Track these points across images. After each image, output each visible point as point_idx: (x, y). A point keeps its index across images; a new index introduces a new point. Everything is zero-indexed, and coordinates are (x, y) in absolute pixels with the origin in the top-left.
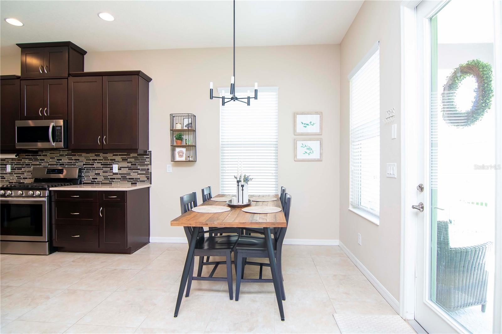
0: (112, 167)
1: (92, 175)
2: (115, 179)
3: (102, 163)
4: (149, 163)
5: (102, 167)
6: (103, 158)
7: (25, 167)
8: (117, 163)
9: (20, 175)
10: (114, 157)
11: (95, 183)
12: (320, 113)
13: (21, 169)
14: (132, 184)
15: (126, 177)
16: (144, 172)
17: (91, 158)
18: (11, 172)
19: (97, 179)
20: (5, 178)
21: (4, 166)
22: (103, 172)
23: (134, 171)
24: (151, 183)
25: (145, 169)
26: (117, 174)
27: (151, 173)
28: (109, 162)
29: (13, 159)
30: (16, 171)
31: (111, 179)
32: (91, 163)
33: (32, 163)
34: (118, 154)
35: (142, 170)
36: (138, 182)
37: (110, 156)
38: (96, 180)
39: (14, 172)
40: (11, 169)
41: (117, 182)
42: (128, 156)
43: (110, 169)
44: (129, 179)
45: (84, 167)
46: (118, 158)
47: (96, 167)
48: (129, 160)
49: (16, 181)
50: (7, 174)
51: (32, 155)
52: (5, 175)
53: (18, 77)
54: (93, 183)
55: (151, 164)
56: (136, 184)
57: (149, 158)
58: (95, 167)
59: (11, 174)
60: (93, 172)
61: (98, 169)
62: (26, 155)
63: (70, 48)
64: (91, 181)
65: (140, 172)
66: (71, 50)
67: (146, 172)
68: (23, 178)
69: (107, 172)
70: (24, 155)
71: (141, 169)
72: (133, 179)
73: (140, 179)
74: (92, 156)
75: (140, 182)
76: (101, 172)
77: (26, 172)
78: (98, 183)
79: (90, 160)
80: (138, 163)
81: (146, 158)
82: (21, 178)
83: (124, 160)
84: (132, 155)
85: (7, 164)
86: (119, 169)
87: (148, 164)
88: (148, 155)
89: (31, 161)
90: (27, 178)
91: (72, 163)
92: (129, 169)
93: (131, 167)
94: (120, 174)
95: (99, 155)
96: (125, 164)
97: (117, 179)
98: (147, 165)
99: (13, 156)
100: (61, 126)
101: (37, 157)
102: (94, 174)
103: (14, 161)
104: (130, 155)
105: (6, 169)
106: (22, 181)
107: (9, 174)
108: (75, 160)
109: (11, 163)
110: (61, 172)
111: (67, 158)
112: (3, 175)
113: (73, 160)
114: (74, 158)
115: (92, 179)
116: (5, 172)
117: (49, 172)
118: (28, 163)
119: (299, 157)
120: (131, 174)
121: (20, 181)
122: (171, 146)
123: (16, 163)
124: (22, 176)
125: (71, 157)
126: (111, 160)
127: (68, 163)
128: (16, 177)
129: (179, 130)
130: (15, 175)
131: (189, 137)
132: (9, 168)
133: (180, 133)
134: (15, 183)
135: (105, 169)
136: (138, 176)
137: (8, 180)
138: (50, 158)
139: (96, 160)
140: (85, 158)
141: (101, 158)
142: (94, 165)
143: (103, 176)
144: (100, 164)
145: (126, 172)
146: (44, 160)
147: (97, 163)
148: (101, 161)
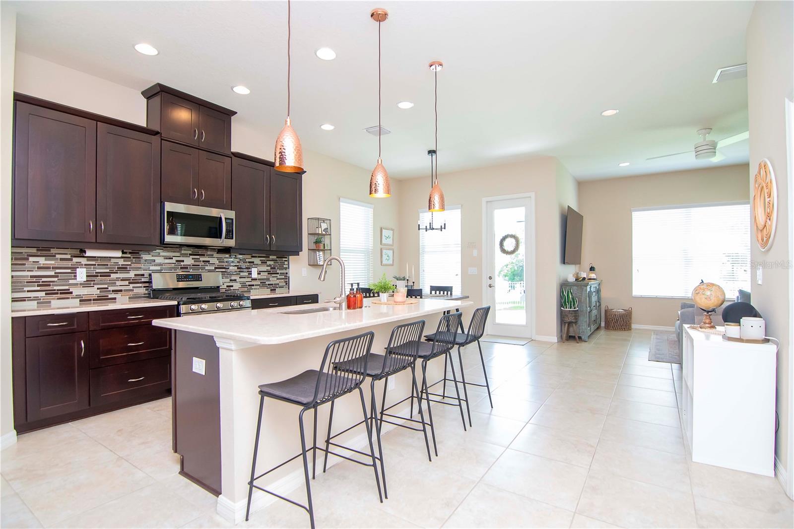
0: (251, 272)
1: (226, 281)
2: (253, 285)
3: (238, 266)
4: (287, 266)
5: (239, 272)
6: (240, 260)
7: (117, 273)
8: (256, 266)
10: (253, 260)
12: (393, 230)
13: (110, 276)
14: (271, 290)
15: (265, 283)
16: (283, 277)
17: (226, 260)
18: (87, 281)
19: (232, 286)
20: (71, 293)
22: (240, 278)
23: (273, 275)
24: (289, 289)
25: (284, 273)
26: (255, 279)
27: (289, 277)
28: (247, 265)
29: (92, 259)
30: (99, 279)
31: (249, 285)
32: (226, 266)
33: (130, 265)
34: (257, 255)
35: (282, 274)
36: (277, 287)
37: (249, 258)
38: (232, 288)
39: (94, 281)
40: (87, 276)
41: (256, 289)
42: (268, 259)
43: (249, 274)
44: (268, 285)
46: (257, 261)
48: (268, 263)
49: (98, 297)
50: (76, 285)
51: (130, 253)
52: (72, 288)
53: (156, 134)
55: (289, 268)
56: (275, 290)
57: (287, 261)
58: (230, 272)
59: (85, 285)
60: (228, 278)
61: (234, 273)
65: (279, 277)
68: (113, 291)
69: (245, 278)
71: (280, 273)
72: (272, 284)
73: (279, 284)
74: (227, 257)
75: (279, 287)
76: (237, 278)
77: (119, 280)
79: (224, 262)
80: (277, 266)
81: (285, 261)
82: (110, 291)
83: (263, 262)
84: (271, 257)
85: (78, 268)
86: (258, 274)
88: (286, 258)
90: (121, 291)
91: (199, 265)
92: (268, 274)
93: (271, 271)
94: (259, 279)
95: (235, 256)
96: (265, 268)
97: (256, 285)
98: (286, 269)
100: (232, 219)
102: (228, 280)
103: (94, 263)
104: (269, 257)
105: (75, 276)
106: (110, 296)
107: (81, 284)
108: (203, 261)
109: (85, 265)
110: (198, 278)
111: (193, 259)
112: (67, 288)
113: (200, 261)
114: (202, 259)
115: (227, 286)
116: (71, 282)
117: (180, 278)
118: (122, 265)
119: (385, 262)
120: (271, 279)
121: (108, 296)
122: (309, 249)
123: (98, 265)
124: (111, 288)
125: (198, 257)
126: (249, 262)
127: (193, 265)
128: (98, 289)
129: (318, 234)
130: (96, 287)
131: (326, 241)
132: (82, 275)
133: (320, 237)
134: (94, 300)
135: (242, 274)
136: (278, 282)
137: (78, 296)
138: (165, 258)
139: (232, 262)
140: (218, 260)
141: (238, 260)
142: (229, 268)
143: (241, 283)
144: (235, 268)
145: (264, 277)
146: (153, 261)
147: (233, 266)
148: (237, 264)
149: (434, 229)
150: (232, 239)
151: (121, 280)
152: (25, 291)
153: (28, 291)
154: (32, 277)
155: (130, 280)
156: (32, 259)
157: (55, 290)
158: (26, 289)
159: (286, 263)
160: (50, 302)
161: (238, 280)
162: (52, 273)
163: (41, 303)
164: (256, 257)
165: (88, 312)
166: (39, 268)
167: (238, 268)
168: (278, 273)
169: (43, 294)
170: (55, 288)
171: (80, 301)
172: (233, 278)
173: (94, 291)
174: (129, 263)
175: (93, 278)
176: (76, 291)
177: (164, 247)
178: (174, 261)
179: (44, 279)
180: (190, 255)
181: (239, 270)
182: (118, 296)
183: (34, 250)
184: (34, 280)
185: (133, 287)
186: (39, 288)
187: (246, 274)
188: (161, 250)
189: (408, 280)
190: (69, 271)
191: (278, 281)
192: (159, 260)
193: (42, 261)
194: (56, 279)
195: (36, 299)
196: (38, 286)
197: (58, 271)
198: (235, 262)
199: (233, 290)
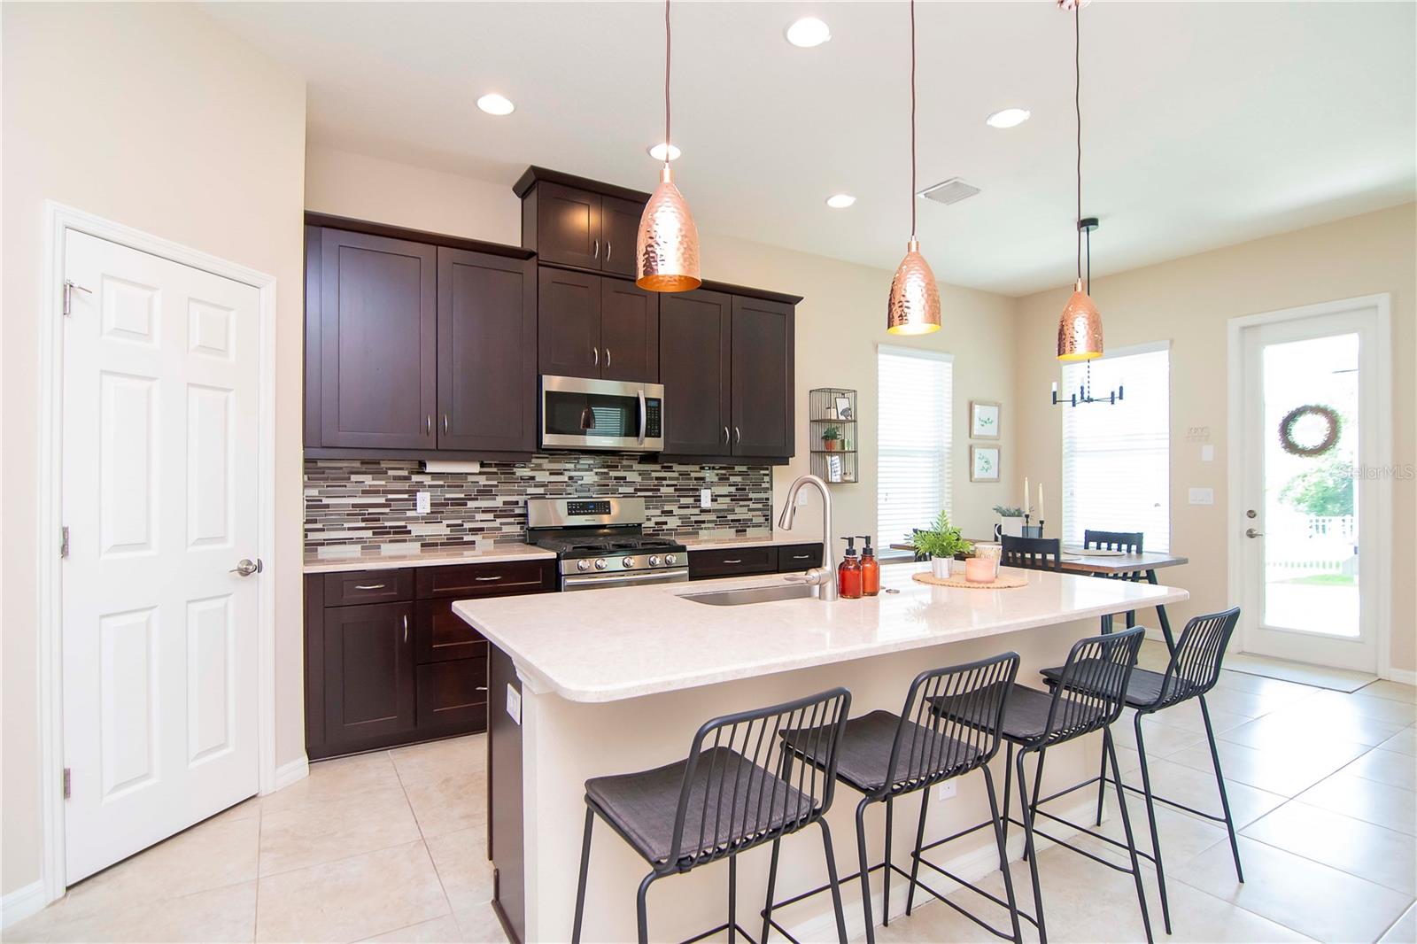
0: (700, 496)
1: (654, 514)
2: (703, 522)
3: (677, 485)
4: (767, 485)
5: (678, 496)
6: (680, 475)
7: (477, 499)
8: (709, 485)
10: (702, 474)
12: (998, 405)
13: (466, 504)
14: (737, 531)
15: (726, 517)
16: (760, 506)
17: (654, 475)
18: (432, 513)
19: (666, 523)
20: (409, 532)
22: (679, 507)
23: (741, 503)
24: (770, 529)
25: (762, 499)
26: (708, 511)
27: (772, 506)
28: (692, 484)
29: (440, 477)
30: (449, 510)
31: (696, 522)
32: (654, 486)
33: (497, 486)
34: (710, 465)
35: (758, 501)
36: (749, 527)
37: (693, 470)
38: (664, 527)
39: (443, 512)
40: (432, 505)
41: (709, 528)
42: (731, 471)
43: (695, 500)
44: (732, 521)
46: (710, 475)
47: (664, 497)
48: (732, 479)
49: (447, 539)
50: (416, 519)
52: (410, 524)
53: (529, 256)
55: (772, 488)
56: (745, 531)
57: (767, 475)
58: (661, 497)
59: (429, 519)
60: (657, 508)
61: (669, 499)
65: (752, 506)
67: (763, 506)
68: (471, 530)
69: (689, 507)
71: (755, 499)
72: (739, 520)
73: (752, 520)
74: (655, 470)
75: (753, 527)
76: (674, 508)
77: (479, 512)
78: (668, 534)
79: (652, 478)
80: (750, 485)
81: (764, 475)
82: (465, 530)
83: (723, 479)
84: (738, 468)
85: (419, 491)
86: (712, 500)
87: (768, 489)
88: (767, 469)
90: (482, 529)
91: (608, 485)
92: (732, 500)
93: (736, 496)
94: (715, 511)
95: (671, 467)
96: (725, 490)
97: (709, 522)
98: (766, 490)
99: (472, 467)
100: (659, 400)
101: (514, 470)
102: (658, 512)
103: (441, 483)
104: (734, 468)
105: (415, 505)
106: (466, 538)
107: (423, 518)
108: (616, 478)
109: (430, 486)
110: (604, 508)
111: (597, 474)
112: (402, 523)
113: (610, 478)
114: (613, 474)
115: (657, 523)
116: (409, 514)
117: (574, 509)
118: (484, 486)
119: (977, 475)
120: (738, 510)
121: (463, 538)
122: (811, 452)
123: (448, 486)
124: (467, 526)
125: (607, 470)
126: (696, 479)
127: (597, 486)
128: (448, 526)
129: (830, 421)
130: (445, 522)
131: (847, 434)
132: (424, 502)
133: (834, 426)
134: (442, 544)
135: (684, 501)
137: (419, 538)
138: (551, 474)
139: (665, 479)
140: (640, 475)
141: (676, 475)
142: (659, 490)
143: (681, 517)
144: (671, 490)
145: (725, 507)
146: (533, 478)
147: (668, 486)
148: (675, 482)
149: (1092, 400)
150: (660, 437)
151: (483, 512)
152: (344, 529)
153: (350, 529)
154: (354, 506)
155: (496, 511)
156: (354, 478)
157: (386, 527)
158: (346, 525)
159: (767, 479)
160: (379, 547)
161: (677, 511)
162: (382, 500)
163: (369, 548)
164: (708, 468)
165: (415, 569)
166: (364, 492)
167: (675, 490)
168: (751, 499)
169: (369, 533)
170: (388, 524)
171: (423, 545)
172: (667, 508)
173: (441, 530)
174: (495, 483)
175: (441, 509)
176: (417, 529)
177: (550, 455)
178: (565, 478)
179: (371, 510)
180: (593, 466)
181: (677, 494)
182: (477, 538)
183: (357, 464)
184: (357, 511)
185: (501, 524)
186: (363, 525)
187: (690, 501)
188: (547, 460)
189: (1027, 516)
190: (406, 496)
191: (750, 514)
192: (542, 477)
193: (368, 480)
194: (387, 510)
195: (359, 541)
196: (363, 520)
197: (390, 496)
198: (671, 479)
199: (667, 530)
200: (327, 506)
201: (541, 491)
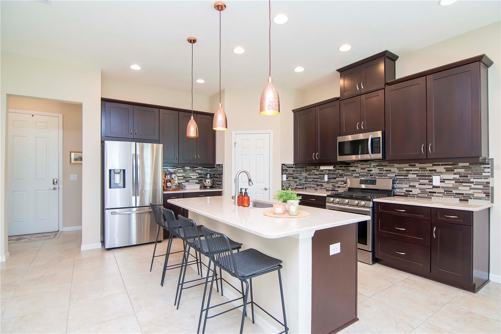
0: (432, 179)
1: (405, 187)
2: (435, 193)
3: (418, 174)
4: (489, 174)
5: (418, 179)
6: (420, 169)
7: (339, 177)
8: (439, 174)
9: (334, 184)
10: (434, 168)
11: (409, 196)
13: (336, 179)
14: (460, 200)
15: (452, 191)
16: (481, 187)
17: (405, 169)
18: (328, 181)
19: (411, 191)
20: (323, 186)
21: (323, 176)
22: (419, 184)
23: (463, 184)
24: (492, 202)
25: (483, 183)
26: (439, 187)
27: (493, 188)
28: (427, 173)
29: (330, 170)
30: (332, 180)
31: (430, 192)
32: (405, 174)
34: (441, 163)
35: (478, 184)
36: (471, 198)
37: (429, 166)
38: (410, 193)
39: (330, 181)
40: (328, 179)
41: (439, 196)
42: (455, 166)
43: (429, 181)
44: (456, 194)
45: (397, 179)
46: (440, 169)
47: (411, 179)
48: (456, 171)
50: (325, 182)
51: (344, 167)
52: (323, 184)
53: (337, 99)
54: (407, 196)
55: (492, 176)
56: (468, 201)
57: (489, 168)
58: (409, 179)
59: (328, 182)
60: (407, 184)
61: (414, 180)
62: (340, 167)
63: (386, 57)
64: (405, 194)
65: (473, 186)
66: (387, 60)
67: (483, 187)
68: (337, 187)
69: (425, 185)
70: (338, 167)
71: (476, 182)
72: (463, 194)
73: (473, 195)
74: (406, 167)
75: (474, 199)
76: (417, 184)
77: (339, 181)
78: (413, 196)
79: (404, 171)
80: (471, 174)
81: (485, 168)
82: (336, 187)
83: (448, 170)
84: (461, 165)
85: (325, 175)
86: (441, 182)
87: (489, 176)
88: (488, 164)
89: (344, 172)
90: (340, 187)
91: (383, 173)
92: (456, 182)
93: (460, 180)
94: (442, 187)
95: (415, 165)
96: (451, 176)
97: (438, 193)
98: (486, 177)
99: (331, 168)
101: (350, 168)
103: (330, 172)
104: (458, 164)
105: (324, 178)
106: (336, 189)
107: (326, 182)
108: (386, 171)
109: (328, 173)
110: (374, 182)
111: (378, 169)
113: (384, 171)
114: (385, 169)
115: (406, 191)
117: (362, 182)
118: (341, 173)
120: (460, 188)
123: (332, 173)
124: (336, 185)
125: (382, 167)
126: (430, 170)
127: (378, 173)
130: (331, 184)
132: (326, 178)
134: (331, 190)
135: (421, 181)
136: (471, 192)
137: (325, 188)
138: (361, 169)
139: (411, 171)
140: (397, 169)
141: (418, 169)
142: (408, 176)
143: (420, 189)
144: (415, 176)
145: (451, 186)
146: (355, 171)
147: (412, 174)
148: (417, 172)
150: (380, 153)
151: (341, 181)
153: (312, 184)
154: (313, 178)
156: (313, 171)
159: (487, 170)
160: (318, 190)
161: (418, 186)
163: (316, 189)
164: (439, 165)
166: (315, 175)
167: (417, 176)
169: (316, 186)
170: (319, 183)
172: (412, 184)
173: (330, 186)
176: (325, 185)
178: (366, 170)
179: (316, 179)
180: (377, 166)
181: (418, 177)
182: (339, 190)
183: (313, 167)
187: (427, 181)
193: (315, 171)
194: (319, 180)
195: (314, 187)
196: (315, 182)
197: (319, 176)
198: (414, 171)
199: (412, 194)
200: (308, 178)
201: (358, 175)
